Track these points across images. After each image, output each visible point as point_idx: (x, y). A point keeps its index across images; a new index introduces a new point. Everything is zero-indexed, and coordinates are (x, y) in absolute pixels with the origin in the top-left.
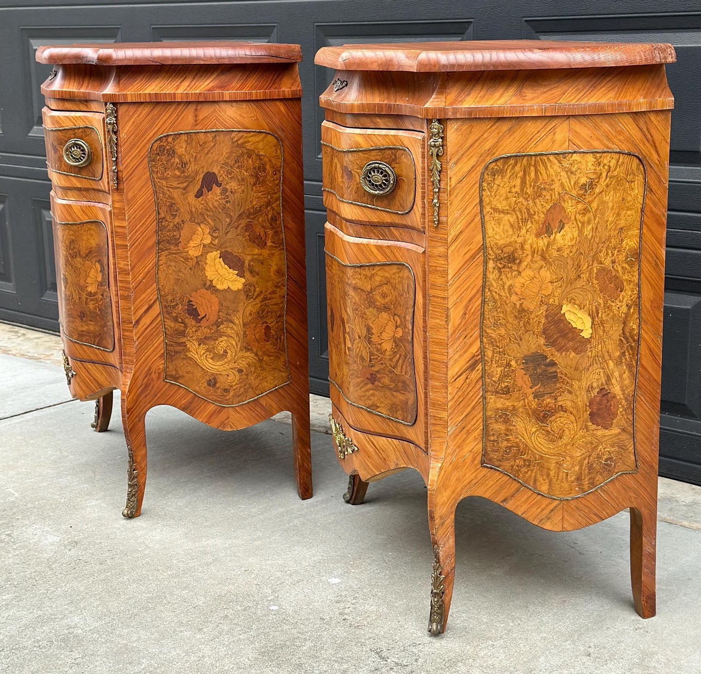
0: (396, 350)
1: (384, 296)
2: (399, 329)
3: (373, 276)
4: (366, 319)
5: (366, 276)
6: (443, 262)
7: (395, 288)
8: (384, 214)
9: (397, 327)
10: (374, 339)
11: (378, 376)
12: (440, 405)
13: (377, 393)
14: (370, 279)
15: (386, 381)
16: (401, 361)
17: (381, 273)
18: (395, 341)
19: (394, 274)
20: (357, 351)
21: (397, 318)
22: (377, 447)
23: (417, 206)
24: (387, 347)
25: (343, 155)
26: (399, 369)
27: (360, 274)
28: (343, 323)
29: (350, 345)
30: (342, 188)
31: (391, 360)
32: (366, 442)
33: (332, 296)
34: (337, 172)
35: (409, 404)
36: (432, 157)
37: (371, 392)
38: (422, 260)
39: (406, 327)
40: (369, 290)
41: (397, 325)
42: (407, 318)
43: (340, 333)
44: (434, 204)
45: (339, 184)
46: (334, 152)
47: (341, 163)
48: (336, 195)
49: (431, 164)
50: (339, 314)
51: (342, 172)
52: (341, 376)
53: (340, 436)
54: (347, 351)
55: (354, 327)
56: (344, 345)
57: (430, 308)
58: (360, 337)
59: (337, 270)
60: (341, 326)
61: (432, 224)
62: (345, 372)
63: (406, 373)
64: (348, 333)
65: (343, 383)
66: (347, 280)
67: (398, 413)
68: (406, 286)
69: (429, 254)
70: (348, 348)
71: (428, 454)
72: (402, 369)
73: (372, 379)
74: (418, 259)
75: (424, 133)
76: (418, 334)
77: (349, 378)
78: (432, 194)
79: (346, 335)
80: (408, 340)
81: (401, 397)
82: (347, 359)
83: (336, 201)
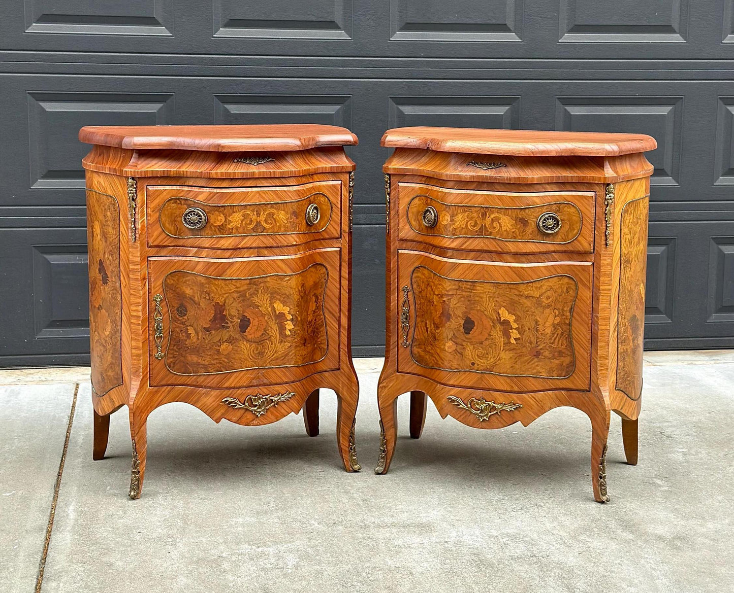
0: (554, 332)
1: (548, 298)
2: (557, 318)
3: (541, 286)
4: (535, 316)
5: (536, 288)
6: (609, 268)
7: (555, 292)
8: (550, 245)
10: (540, 328)
11: (542, 351)
12: (604, 357)
13: (541, 364)
14: (539, 289)
15: (547, 353)
16: (557, 339)
17: (546, 284)
18: (554, 327)
19: (555, 283)
20: (527, 338)
21: (556, 311)
22: (538, 400)
23: (583, 237)
24: (548, 331)
25: (518, 211)
26: (556, 343)
27: (532, 287)
28: (506, 323)
29: (518, 336)
30: (513, 232)
31: (551, 339)
32: (529, 399)
33: (471, 309)
34: (499, 223)
35: (564, 364)
36: (607, 205)
37: (536, 364)
38: (591, 269)
39: (563, 315)
40: (538, 296)
41: (556, 315)
42: (565, 309)
43: (490, 332)
44: (607, 234)
45: (506, 230)
46: (492, 209)
47: (514, 216)
48: (495, 238)
49: (606, 210)
50: (491, 319)
51: (516, 222)
52: (489, 362)
53: (485, 405)
54: (513, 341)
55: (525, 323)
56: (504, 338)
57: (600, 298)
58: (529, 329)
59: (490, 289)
60: (494, 326)
61: (605, 246)
62: (504, 357)
63: (562, 345)
64: (516, 329)
65: (495, 366)
66: (517, 293)
67: (554, 373)
68: (565, 289)
69: (602, 264)
70: (514, 339)
71: (590, 391)
72: (558, 343)
73: (538, 354)
74: (583, 270)
75: (596, 192)
76: (581, 317)
77: (516, 359)
78: (605, 228)
79: (511, 331)
80: (566, 323)
81: (557, 362)
82: (512, 347)
83: (494, 243)
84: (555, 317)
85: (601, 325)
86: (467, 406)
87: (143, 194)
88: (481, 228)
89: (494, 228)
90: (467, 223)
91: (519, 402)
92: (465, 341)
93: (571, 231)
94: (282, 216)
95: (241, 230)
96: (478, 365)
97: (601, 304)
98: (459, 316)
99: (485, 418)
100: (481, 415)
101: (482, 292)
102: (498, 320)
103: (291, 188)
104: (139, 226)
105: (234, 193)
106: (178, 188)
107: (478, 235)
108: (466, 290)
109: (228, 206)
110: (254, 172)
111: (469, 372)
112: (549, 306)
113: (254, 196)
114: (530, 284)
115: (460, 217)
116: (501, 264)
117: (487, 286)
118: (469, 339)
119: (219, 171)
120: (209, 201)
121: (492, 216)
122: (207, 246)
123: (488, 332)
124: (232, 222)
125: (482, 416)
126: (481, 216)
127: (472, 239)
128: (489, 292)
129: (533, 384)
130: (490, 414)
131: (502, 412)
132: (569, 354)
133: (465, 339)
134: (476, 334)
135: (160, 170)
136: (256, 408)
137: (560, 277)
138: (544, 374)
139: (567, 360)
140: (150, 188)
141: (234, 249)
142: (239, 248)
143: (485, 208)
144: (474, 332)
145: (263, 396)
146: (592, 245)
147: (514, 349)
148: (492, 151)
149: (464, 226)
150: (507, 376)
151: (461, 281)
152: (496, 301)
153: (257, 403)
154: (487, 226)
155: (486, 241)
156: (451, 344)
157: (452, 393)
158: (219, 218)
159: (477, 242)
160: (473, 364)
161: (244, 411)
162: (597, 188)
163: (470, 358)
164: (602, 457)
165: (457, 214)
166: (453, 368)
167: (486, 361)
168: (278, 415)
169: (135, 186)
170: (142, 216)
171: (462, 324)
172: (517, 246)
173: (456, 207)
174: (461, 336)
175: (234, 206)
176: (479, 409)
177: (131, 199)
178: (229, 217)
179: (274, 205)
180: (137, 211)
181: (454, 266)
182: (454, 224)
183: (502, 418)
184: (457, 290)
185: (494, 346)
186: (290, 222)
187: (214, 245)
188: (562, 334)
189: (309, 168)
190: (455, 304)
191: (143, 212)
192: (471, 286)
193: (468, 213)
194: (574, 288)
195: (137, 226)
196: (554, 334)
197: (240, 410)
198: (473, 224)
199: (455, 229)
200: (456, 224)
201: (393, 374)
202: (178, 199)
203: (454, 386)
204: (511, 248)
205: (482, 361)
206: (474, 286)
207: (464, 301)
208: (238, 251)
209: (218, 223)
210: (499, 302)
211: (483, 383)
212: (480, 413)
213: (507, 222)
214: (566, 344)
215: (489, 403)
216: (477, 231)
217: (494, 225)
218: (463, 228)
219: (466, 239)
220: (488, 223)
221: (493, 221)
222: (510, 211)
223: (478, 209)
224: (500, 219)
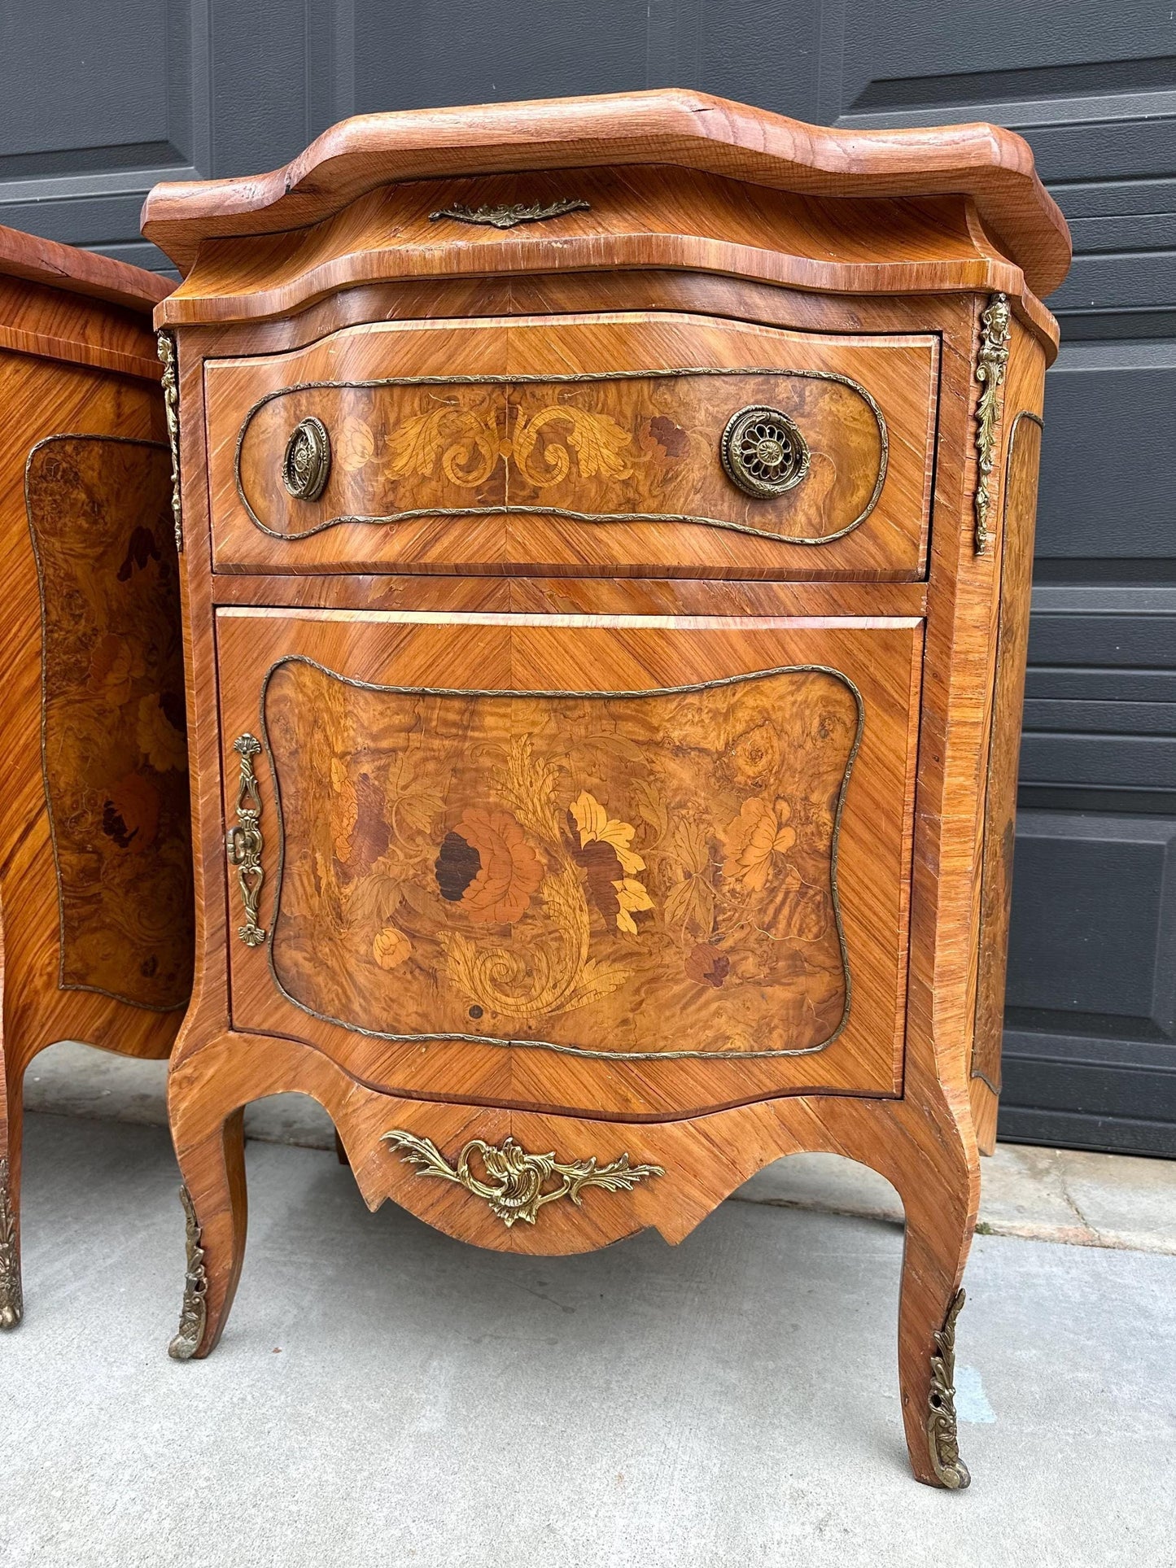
0: (776, 884)
1: (755, 756)
2: (787, 831)
3: (732, 709)
4: (710, 824)
5: (715, 714)
7: (780, 732)
8: (766, 547)
9: (780, 827)
10: (728, 869)
11: (732, 959)
13: (728, 1004)
14: (726, 720)
16: (786, 911)
17: (750, 702)
18: (774, 864)
19: (781, 697)
20: (680, 912)
21: (783, 806)
22: (717, 1139)
23: (890, 516)
24: (756, 880)
25: (646, 388)
26: (782, 925)
27: (700, 710)
28: (599, 856)
29: (646, 904)
30: (626, 483)
31: (763, 911)
32: (688, 1142)
33: (466, 803)
34: (569, 448)
35: (810, 1001)
36: (984, 385)
37: (714, 1006)
38: (917, 644)
39: (807, 821)
40: (720, 746)
41: (784, 818)
42: (814, 798)
43: (539, 890)
44: (980, 499)
45: (597, 478)
46: (539, 390)
47: (629, 412)
48: (556, 514)
49: (979, 405)
50: (541, 839)
51: (636, 440)
52: (535, 1004)
53: (521, 1167)
54: (626, 923)
55: (671, 853)
56: (591, 912)
57: (948, 753)
58: (688, 875)
59: (534, 724)
60: (555, 869)
61: (969, 552)
62: (592, 986)
63: (801, 932)
64: (640, 876)
65: (560, 1017)
66: (642, 734)
67: (775, 1034)
68: (816, 722)
69: (956, 622)
70: (632, 915)
71: (902, 1098)
72: (789, 924)
73: (718, 972)
74: (887, 647)
75: (939, 334)
76: (871, 826)
77: (637, 991)
78: (972, 477)
79: (617, 884)
80: (816, 851)
81: (781, 993)
82: (626, 945)
83: (550, 534)
84: (780, 828)
85: (948, 856)
86: (454, 1168)
88: (498, 475)
89: (548, 469)
91: (648, 1155)
92: (442, 926)
93: (843, 495)
96: (495, 1014)
97: (949, 775)
98: (420, 832)
99: (522, 1215)
100: (510, 1203)
101: (502, 734)
102: (567, 842)
107: (483, 503)
108: (444, 730)
111: (459, 1045)
112: (757, 787)
114: (691, 699)
115: (411, 430)
116: (578, 620)
117: (524, 712)
118: (461, 917)
121: (539, 421)
123: (531, 887)
125: (509, 1210)
126: (494, 426)
127: (461, 524)
128: (530, 734)
129: (702, 1084)
130: (540, 1200)
131: (587, 1196)
132: (828, 963)
133: (443, 918)
134: (485, 898)
137: (796, 677)
138: (740, 1043)
139: (818, 986)
143: (508, 390)
144: (481, 891)
146: (923, 547)
147: (631, 954)
148: (532, 129)
149: (428, 471)
150: (605, 1059)
151: (423, 695)
152: (561, 768)
154: (521, 466)
155: (518, 528)
156: (394, 939)
157: (401, 1118)
159: (481, 533)
160: (477, 1012)
162: (947, 318)
163: (466, 987)
164: (943, 1329)
165: (398, 422)
166: (402, 1028)
167: (523, 1000)
171: (431, 863)
172: (642, 543)
173: (396, 390)
174: (431, 907)
176: (499, 1184)
181: (396, 635)
182: (388, 465)
183: (586, 1216)
184: (409, 730)
185: (554, 945)
188: (802, 894)
190: (405, 788)
192: (462, 712)
193: (443, 411)
194: (848, 717)
196: (773, 891)
198: (462, 461)
199: (394, 484)
200: (399, 463)
201: (214, 1037)
203: (408, 1095)
204: (617, 551)
205: (510, 1001)
206: (473, 713)
207: (438, 773)
210: (570, 774)
211: (514, 1080)
212: (505, 1195)
213: (602, 439)
214: (815, 930)
215: (537, 1158)
216: (478, 490)
217: (550, 459)
218: (425, 479)
219: (439, 525)
220: (525, 453)
221: (542, 440)
222: (612, 389)
223: (482, 392)
224: (570, 431)
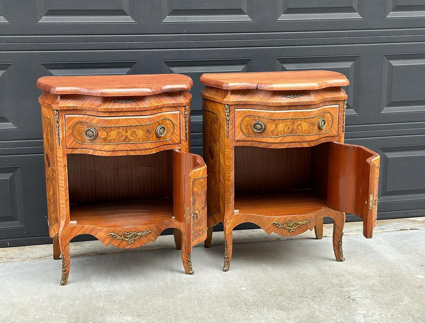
30: (309, 130)
32: (313, 216)
34: (301, 127)
45: (305, 130)
46: (298, 120)
47: (309, 122)
48: (299, 135)
51: (310, 125)
53: (293, 223)
83: (298, 137)
86: (283, 225)
87: (62, 119)
88: (292, 130)
89: (299, 129)
90: (284, 128)
91: (309, 219)
94: (140, 133)
95: (116, 141)
100: (291, 229)
103: (145, 117)
104: (61, 137)
105: (112, 120)
106: (82, 116)
107: (290, 134)
109: (108, 127)
110: (123, 108)
113: (123, 122)
115: (281, 125)
119: (103, 107)
120: (98, 124)
121: (298, 123)
122: (98, 149)
124: (111, 136)
126: (291, 124)
127: (287, 137)
130: (295, 228)
131: (301, 225)
135: (72, 106)
136: (128, 239)
140: (66, 116)
141: (113, 151)
142: (116, 151)
143: (294, 119)
145: (132, 232)
148: (298, 88)
149: (283, 130)
153: (129, 237)
154: (295, 129)
155: (294, 137)
158: (104, 134)
159: (289, 138)
161: (121, 240)
165: (279, 124)
168: (141, 242)
169: (58, 115)
170: (63, 132)
173: (279, 120)
175: (111, 127)
176: (289, 226)
177: (56, 121)
178: (109, 133)
179: (136, 127)
180: (60, 128)
182: (277, 130)
186: (146, 136)
187: (101, 148)
189: (158, 104)
191: (63, 129)
193: (285, 123)
195: (60, 137)
197: (119, 240)
198: (287, 129)
199: (278, 132)
200: (279, 130)
202: (82, 122)
204: (307, 139)
208: (116, 152)
209: (103, 137)
216: (289, 132)
217: (299, 128)
218: (282, 131)
219: (284, 137)
220: (296, 127)
221: (298, 126)
222: (307, 119)
223: (290, 120)
224: (302, 124)
